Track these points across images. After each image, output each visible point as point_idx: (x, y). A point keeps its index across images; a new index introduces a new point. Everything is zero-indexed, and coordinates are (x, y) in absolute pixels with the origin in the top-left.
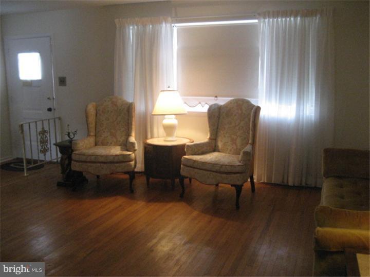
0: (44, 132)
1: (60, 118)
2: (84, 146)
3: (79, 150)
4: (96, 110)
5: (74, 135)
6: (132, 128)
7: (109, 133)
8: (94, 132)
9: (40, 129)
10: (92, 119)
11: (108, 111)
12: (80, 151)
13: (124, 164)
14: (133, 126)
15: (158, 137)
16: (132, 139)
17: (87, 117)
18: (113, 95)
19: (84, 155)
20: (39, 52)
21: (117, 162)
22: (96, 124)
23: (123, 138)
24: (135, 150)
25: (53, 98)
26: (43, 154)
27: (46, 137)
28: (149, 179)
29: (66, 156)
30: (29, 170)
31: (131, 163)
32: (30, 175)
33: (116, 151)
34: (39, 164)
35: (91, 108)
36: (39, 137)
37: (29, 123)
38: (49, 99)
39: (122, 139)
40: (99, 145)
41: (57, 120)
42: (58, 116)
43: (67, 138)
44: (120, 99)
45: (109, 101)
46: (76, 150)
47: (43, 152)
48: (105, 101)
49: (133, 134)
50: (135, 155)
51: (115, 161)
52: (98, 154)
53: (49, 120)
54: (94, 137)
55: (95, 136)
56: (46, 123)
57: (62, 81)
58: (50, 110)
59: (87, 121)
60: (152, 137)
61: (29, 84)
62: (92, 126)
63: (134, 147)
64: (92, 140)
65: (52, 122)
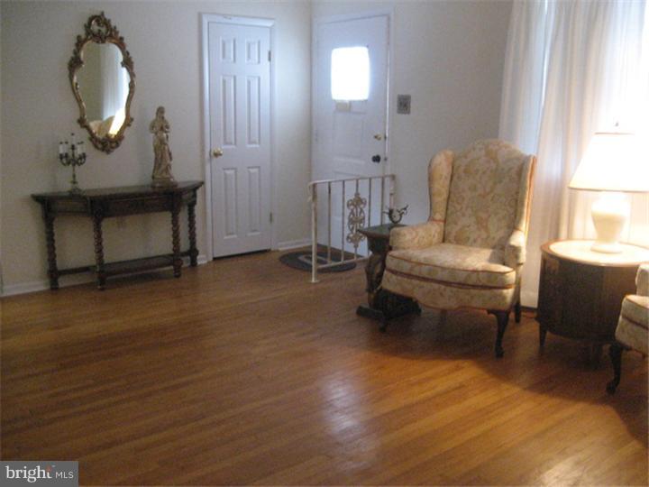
0: (358, 201)
1: (393, 177)
2: (416, 241)
3: (404, 249)
4: (453, 167)
5: (401, 215)
6: (522, 213)
7: (473, 219)
8: (443, 213)
9: (350, 196)
10: (441, 186)
11: (477, 171)
12: (403, 252)
13: (487, 293)
14: (525, 210)
15: (584, 239)
16: (519, 239)
17: (431, 179)
18: (497, 137)
19: (408, 260)
20: (368, 47)
21: (474, 286)
22: (449, 198)
23: (501, 233)
24: (519, 264)
25: (385, 138)
26: (352, 245)
27: (362, 211)
28: (545, 333)
29: (379, 256)
30: (320, 271)
31: (505, 291)
32: (321, 282)
33: (478, 260)
34: (342, 262)
35: (442, 163)
36: (347, 212)
37: (329, 183)
38: (376, 137)
39: (497, 235)
40: (450, 242)
41: (387, 181)
42: (389, 173)
43: (387, 221)
44: (506, 147)
45: (480, 149)
46: (397, 248)
47: (352, 241)
48: (474, 149)
49: (524, 225)
50: (517, 273)
51: (470, 282)
52: (438, 263)
53: (370, 179)
54: (442, 224)
55: (445, 221)
56: (364, 185)
57: (404, 104)
58: (377, 159)
59: (430, 188)
60: (569, 237)
61: (346, 108)
62: (440, 200)
63: (517, 257)
64: (436, 230)
65: (377, 184)
